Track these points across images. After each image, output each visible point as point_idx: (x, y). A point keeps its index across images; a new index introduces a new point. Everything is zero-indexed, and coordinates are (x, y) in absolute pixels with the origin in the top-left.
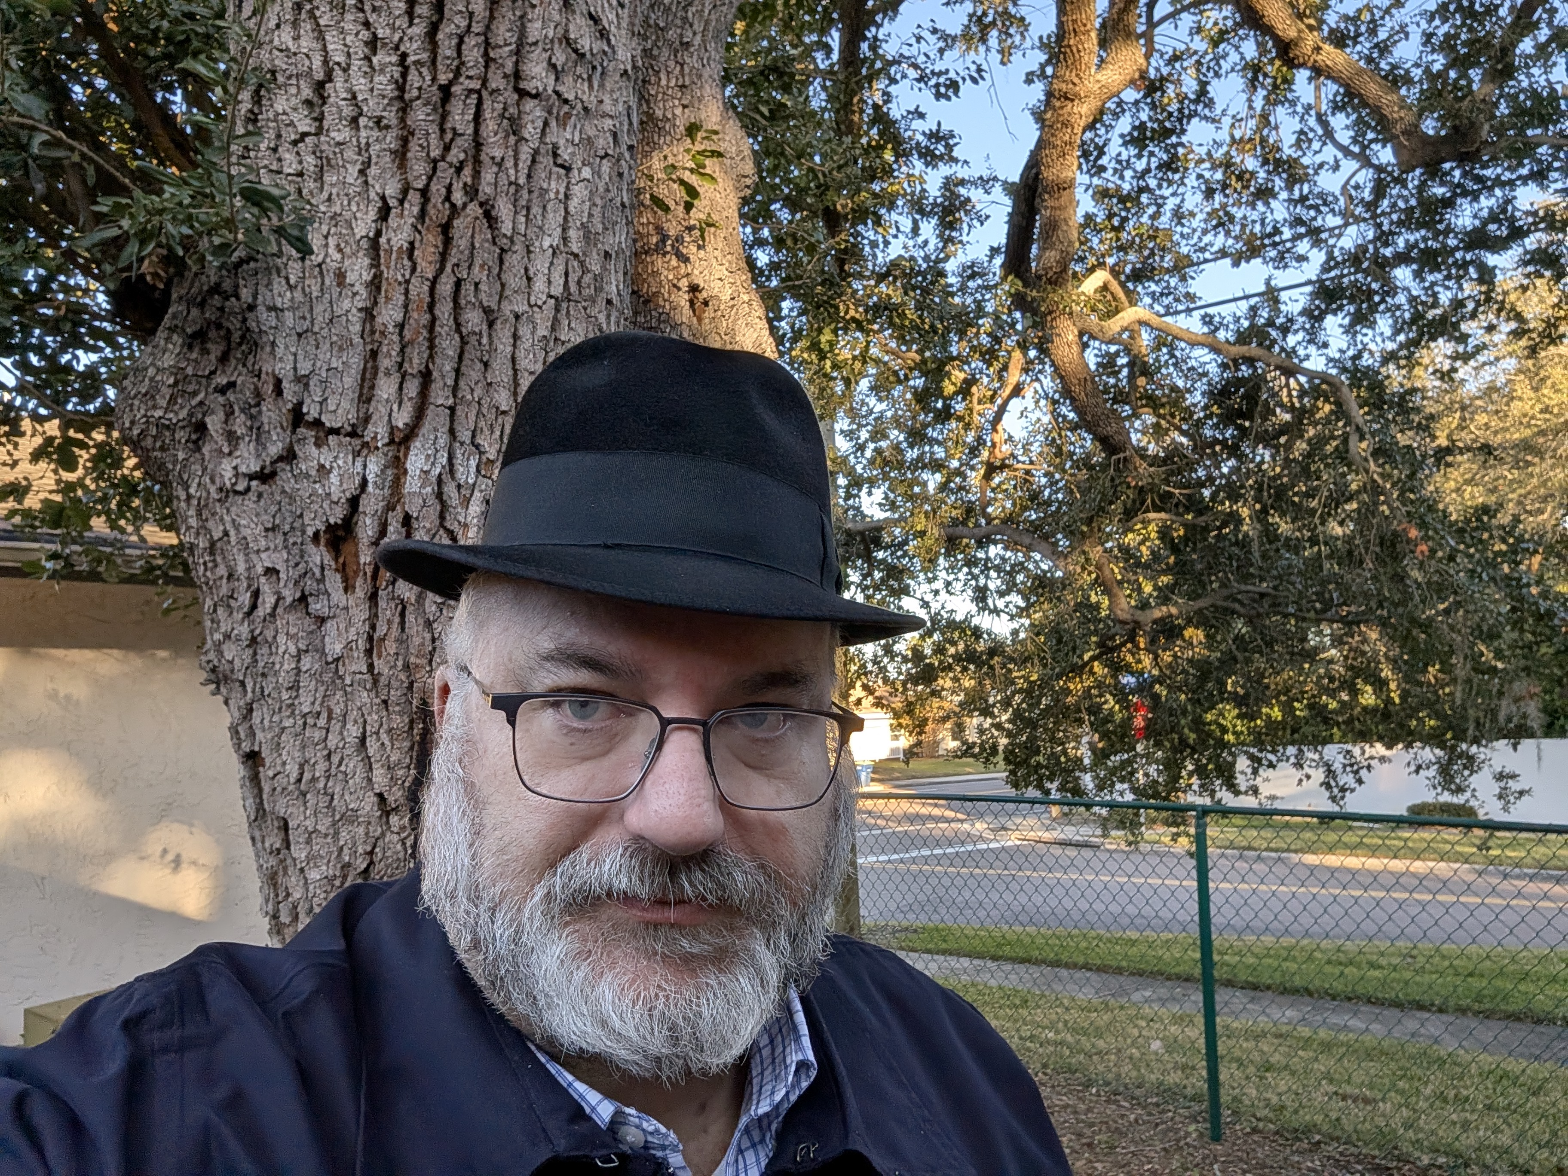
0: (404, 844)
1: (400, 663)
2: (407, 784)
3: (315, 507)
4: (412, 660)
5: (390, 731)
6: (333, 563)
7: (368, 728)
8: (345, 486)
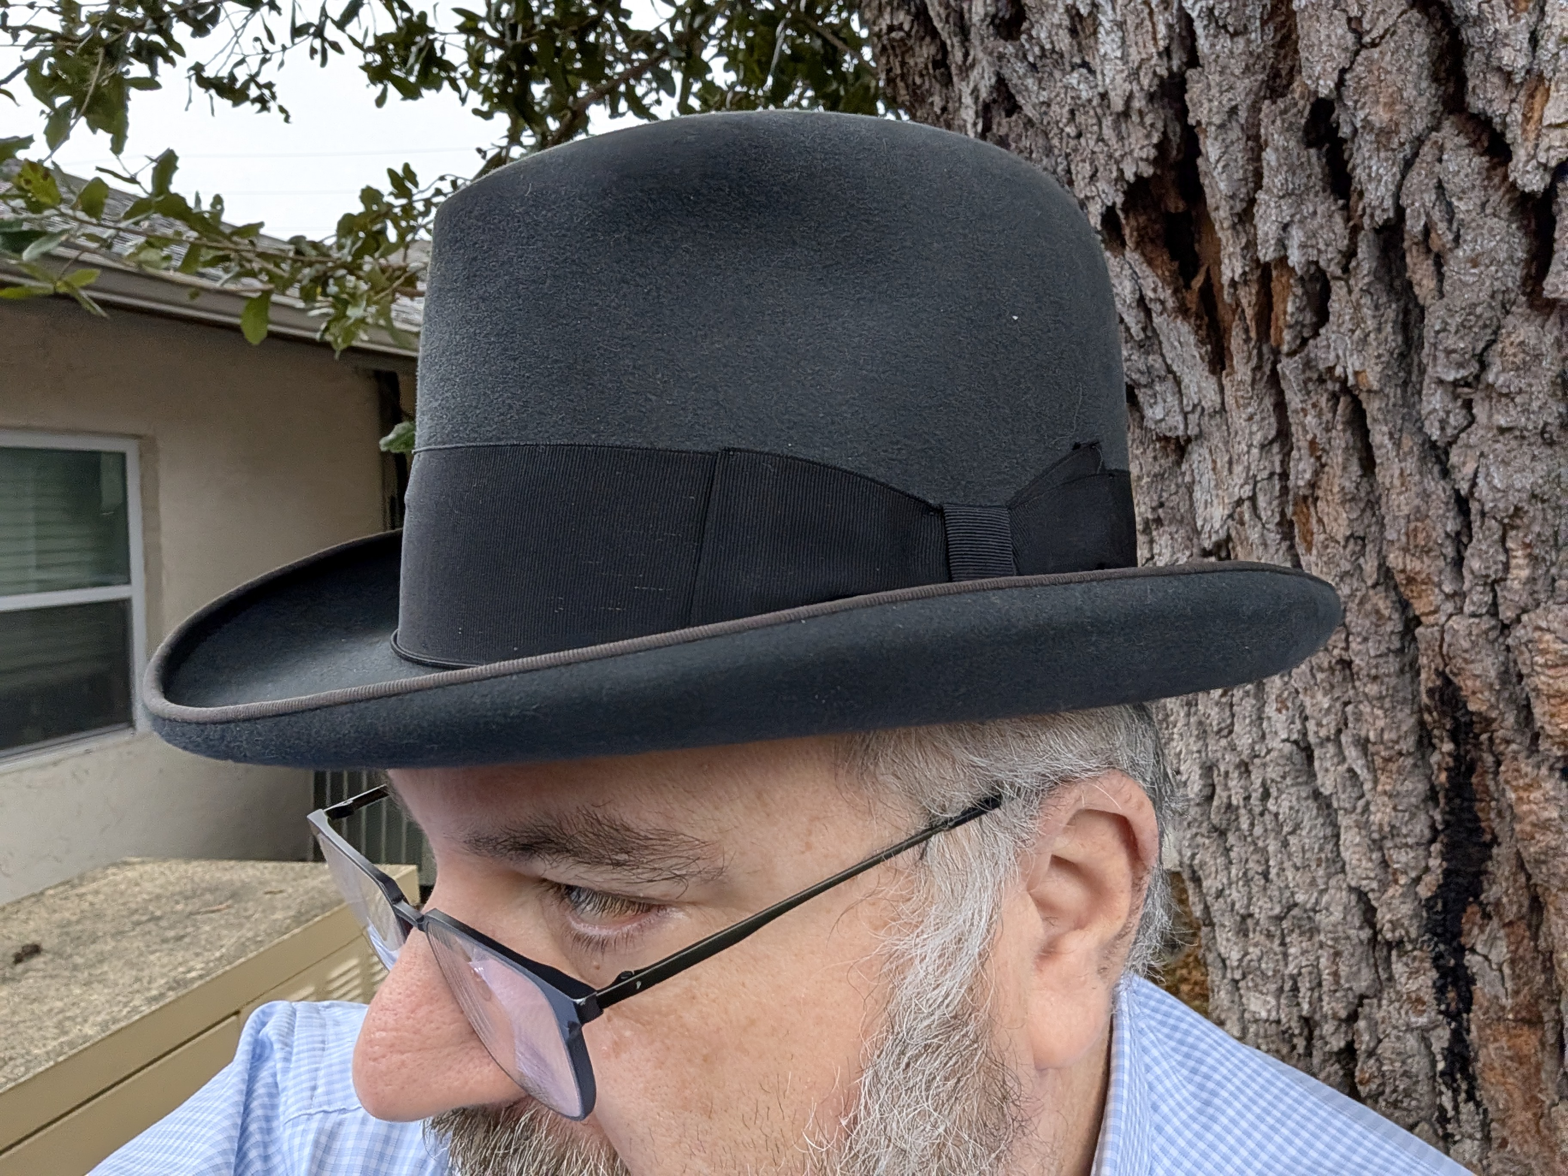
0: (1425, 1041)
1: (1370, 565)
2: (1424, 891)
3: (1089, 142)
4: (1395, 559)
5: (1363, 744)
6: (1166, 294)
7: (1311, 726)
8: (1135, 57)
